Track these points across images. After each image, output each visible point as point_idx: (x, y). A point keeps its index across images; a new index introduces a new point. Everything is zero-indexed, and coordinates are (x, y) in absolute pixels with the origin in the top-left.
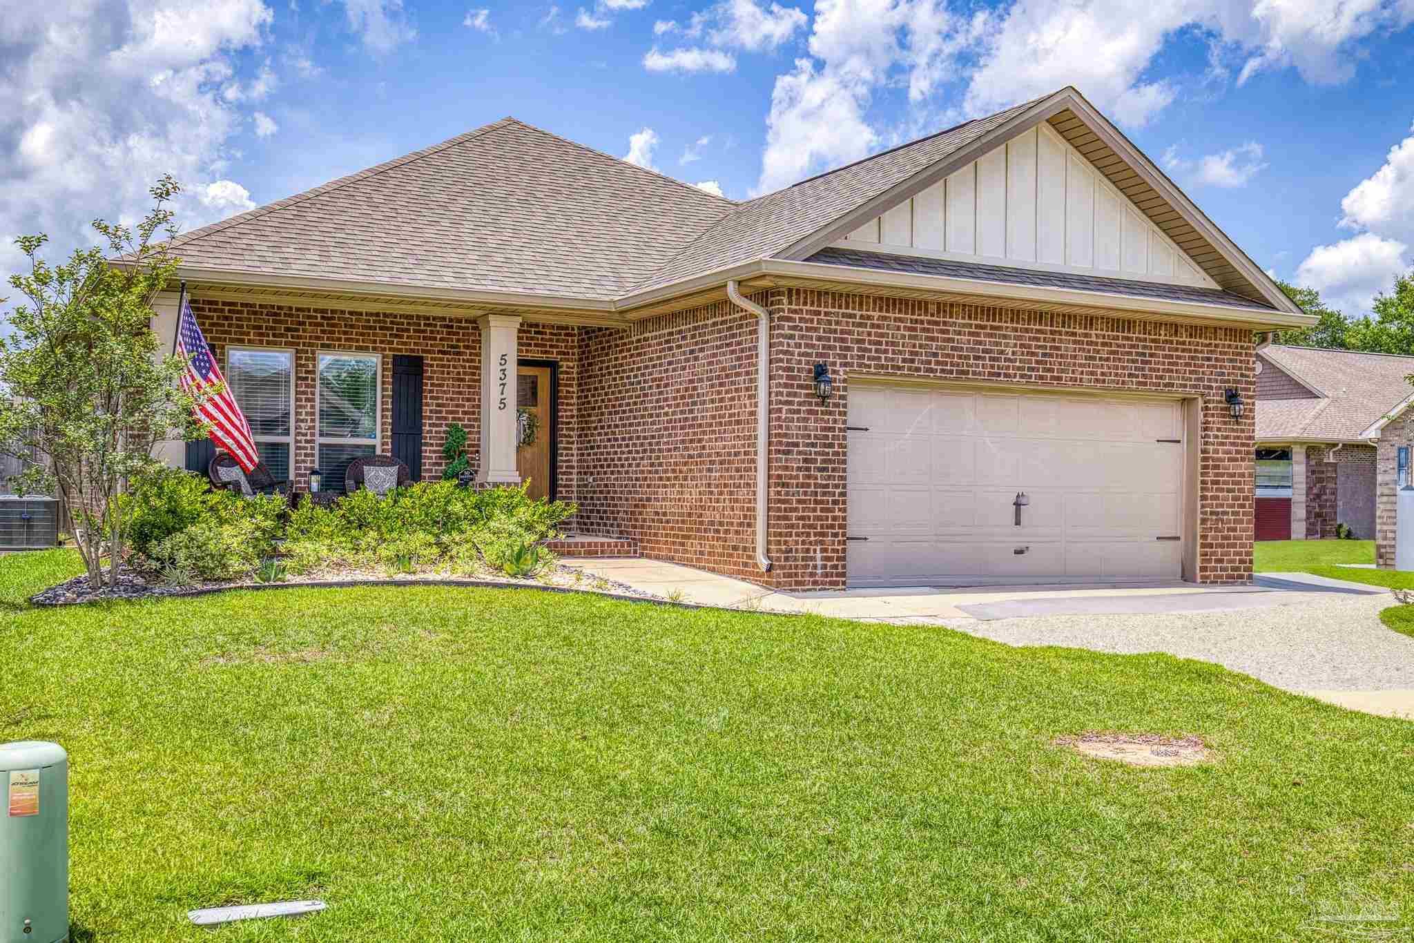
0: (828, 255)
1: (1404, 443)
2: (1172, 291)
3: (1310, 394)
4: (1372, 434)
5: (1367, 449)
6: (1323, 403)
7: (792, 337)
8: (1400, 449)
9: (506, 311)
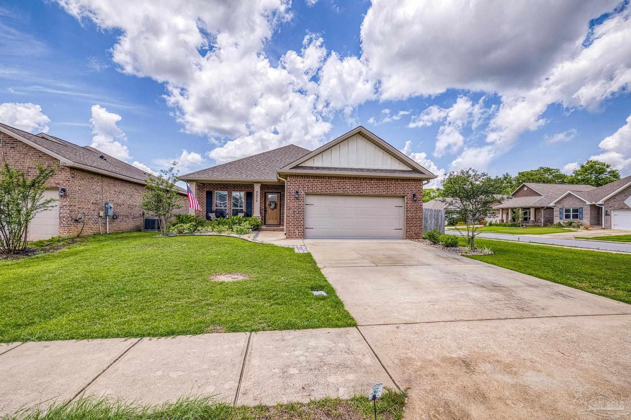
1: (561, 207)
4: (552, 205)
5: (551, 209)
6: (542, 197)
7: (290, 185)
8: (560, 209)
9: (257, 183)
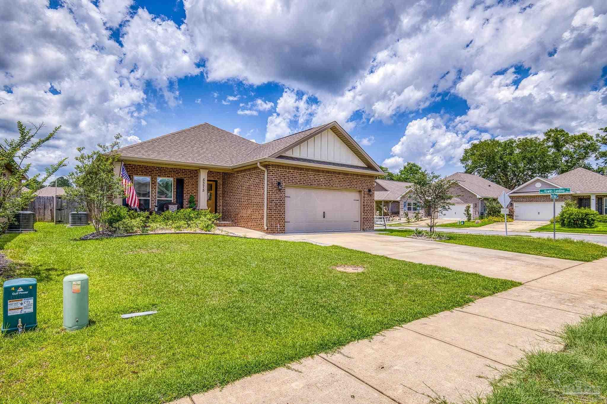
0: (281, 157)
2: (357, 167)
3: (386, 190)
4: (399, 199)
5: (398, 202)
6: (389, 192)
7: (273, 176)
8: (404, 202)
9: (204, 168)
